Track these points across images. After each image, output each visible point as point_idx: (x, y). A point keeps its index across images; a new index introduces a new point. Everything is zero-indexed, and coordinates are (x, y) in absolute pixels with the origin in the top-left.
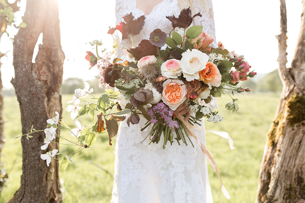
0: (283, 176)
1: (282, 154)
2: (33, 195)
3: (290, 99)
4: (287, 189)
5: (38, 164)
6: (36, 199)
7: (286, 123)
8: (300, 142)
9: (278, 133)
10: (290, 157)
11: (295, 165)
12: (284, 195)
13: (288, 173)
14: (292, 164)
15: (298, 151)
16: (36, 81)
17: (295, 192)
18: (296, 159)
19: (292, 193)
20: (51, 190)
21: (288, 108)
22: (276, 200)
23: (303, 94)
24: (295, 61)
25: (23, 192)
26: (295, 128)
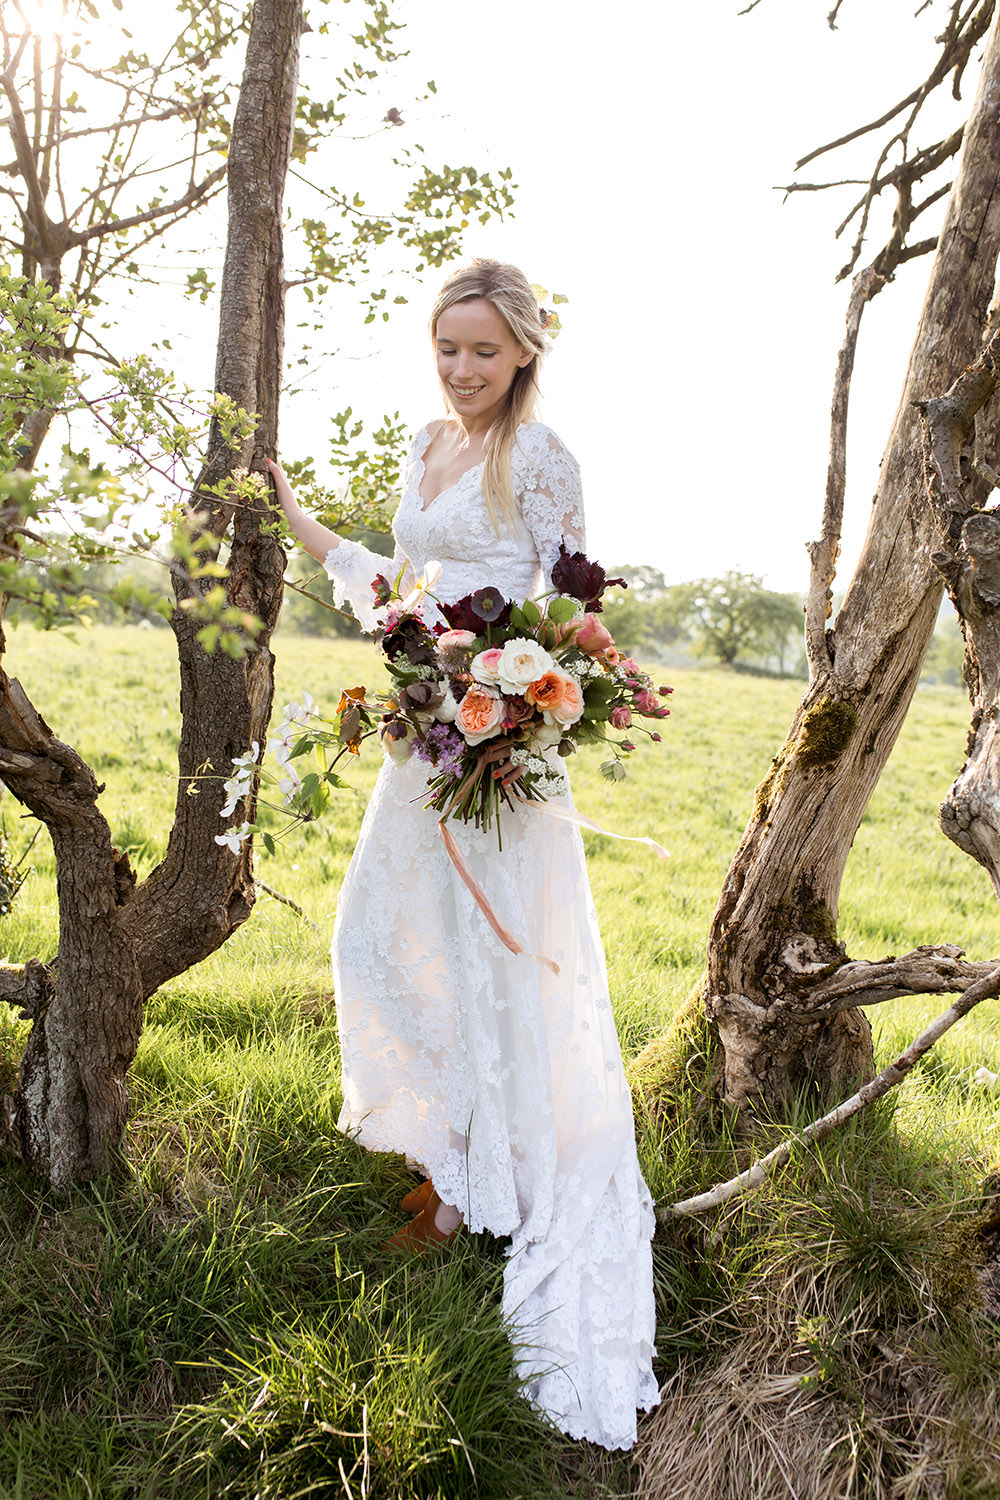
0: (767, 880)
1: (773, 833)
2: (201, 876)
3: (815, 709)
4: (772, 909)
6: (207, 884)
7: (794, 762)
8: (818, 809)
9: (776, 786)
10: (790, 841)
11: (798, 858)
12: (764, 920)
13: (779, 876)
14: (791, 856)
15: (809, 829)
17: (791, 917)
18: (802, 845)
19: (783, 918)
20: (237, 872)
21: (804, 730)
22: (745, 931)
23: (842, 699)
24: (843, 616)
25: (179, 869)
26: (811, 775)
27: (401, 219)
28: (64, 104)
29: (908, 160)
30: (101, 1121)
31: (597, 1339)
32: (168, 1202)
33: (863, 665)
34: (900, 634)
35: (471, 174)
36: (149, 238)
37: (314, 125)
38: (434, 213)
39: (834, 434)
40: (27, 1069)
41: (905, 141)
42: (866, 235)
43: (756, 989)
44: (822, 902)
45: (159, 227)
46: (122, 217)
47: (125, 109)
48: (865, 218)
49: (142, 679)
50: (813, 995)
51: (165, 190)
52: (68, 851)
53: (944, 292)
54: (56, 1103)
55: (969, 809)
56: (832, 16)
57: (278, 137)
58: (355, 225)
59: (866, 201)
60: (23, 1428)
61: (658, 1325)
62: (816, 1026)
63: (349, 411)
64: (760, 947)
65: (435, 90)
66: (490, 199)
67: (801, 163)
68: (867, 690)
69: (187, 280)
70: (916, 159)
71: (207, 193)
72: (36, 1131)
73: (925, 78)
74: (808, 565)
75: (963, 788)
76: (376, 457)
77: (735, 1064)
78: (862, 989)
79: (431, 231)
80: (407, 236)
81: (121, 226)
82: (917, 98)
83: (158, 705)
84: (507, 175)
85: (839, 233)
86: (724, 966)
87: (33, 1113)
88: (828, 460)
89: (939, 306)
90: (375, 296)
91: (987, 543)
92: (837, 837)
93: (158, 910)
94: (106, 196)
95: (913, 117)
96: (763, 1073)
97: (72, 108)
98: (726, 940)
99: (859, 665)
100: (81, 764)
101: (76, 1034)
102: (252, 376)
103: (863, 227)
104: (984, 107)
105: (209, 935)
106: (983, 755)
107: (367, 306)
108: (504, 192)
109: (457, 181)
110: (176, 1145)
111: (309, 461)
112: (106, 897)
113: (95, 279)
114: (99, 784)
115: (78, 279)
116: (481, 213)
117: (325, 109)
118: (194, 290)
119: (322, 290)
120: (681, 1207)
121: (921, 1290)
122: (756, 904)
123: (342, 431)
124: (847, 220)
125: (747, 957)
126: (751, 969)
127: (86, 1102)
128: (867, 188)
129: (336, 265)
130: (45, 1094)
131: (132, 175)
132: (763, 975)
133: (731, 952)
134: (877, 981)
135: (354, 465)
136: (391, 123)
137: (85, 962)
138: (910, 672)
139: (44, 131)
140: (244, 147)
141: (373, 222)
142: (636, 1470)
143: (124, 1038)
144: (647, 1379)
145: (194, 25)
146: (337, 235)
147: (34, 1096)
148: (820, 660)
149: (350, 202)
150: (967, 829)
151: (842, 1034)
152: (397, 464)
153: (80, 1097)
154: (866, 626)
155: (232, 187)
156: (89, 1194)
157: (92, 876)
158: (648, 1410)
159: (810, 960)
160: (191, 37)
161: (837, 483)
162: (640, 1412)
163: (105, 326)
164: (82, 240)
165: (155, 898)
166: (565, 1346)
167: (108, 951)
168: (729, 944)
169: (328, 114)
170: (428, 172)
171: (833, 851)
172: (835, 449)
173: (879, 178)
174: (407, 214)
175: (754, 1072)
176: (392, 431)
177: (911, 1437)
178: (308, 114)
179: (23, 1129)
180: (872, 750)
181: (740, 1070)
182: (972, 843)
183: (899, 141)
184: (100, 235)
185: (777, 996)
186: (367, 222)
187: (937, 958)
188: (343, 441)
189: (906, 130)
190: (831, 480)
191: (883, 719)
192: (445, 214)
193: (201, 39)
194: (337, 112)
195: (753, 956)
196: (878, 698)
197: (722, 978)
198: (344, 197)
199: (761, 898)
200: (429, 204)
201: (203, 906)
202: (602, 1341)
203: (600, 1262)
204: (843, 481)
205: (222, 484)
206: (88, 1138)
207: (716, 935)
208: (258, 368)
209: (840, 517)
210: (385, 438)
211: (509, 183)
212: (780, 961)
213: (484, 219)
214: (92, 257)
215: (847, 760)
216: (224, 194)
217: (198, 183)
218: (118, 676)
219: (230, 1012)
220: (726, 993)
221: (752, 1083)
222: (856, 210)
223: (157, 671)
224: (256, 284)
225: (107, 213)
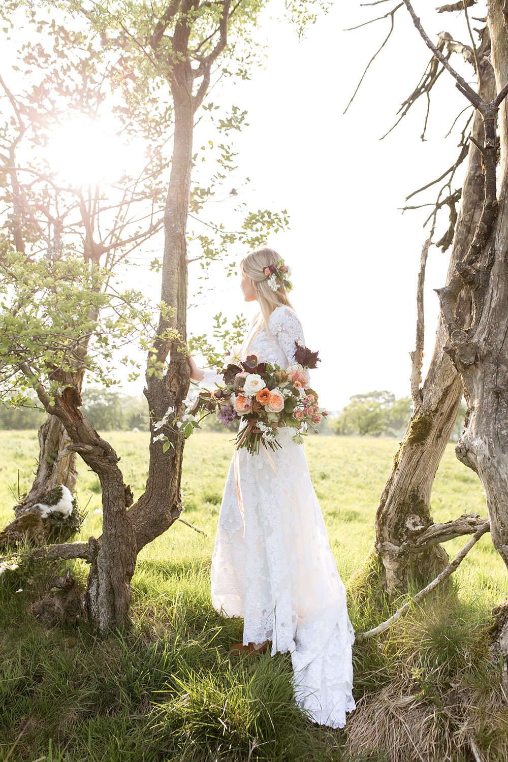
0: (398, 491)
1: (399, 473)
2: (159, 498)
3: (415, 420)
4: (400, 504)
5: (167, 468)
6: (162, 501)
7: (407, 443)
8: (418, 461)
9: (401, 453)
10: (407, 475)
11: (410, 483)
12: (397, 509)
13: (403, 490)
14: (407, 482)
15: (415, 470)
16: (169, 392)
17: (409, 508)
18: (412, 477)
19: (405, 508)
20: (174, 497)
21: (411, 429)
22: (389, 514)
23: (426, 415)
24: (426, 381)
25: (150, 495)
26: (414, 447)
27: (239, 233)
28: (100, 197)
29: (452, 194)
30: (120, 602)
31: (329, 684)
32: (148, 636)
33: (434, 401)
34: (449, 387)
35: (269, 214)
36: (134, 247)
37: (202, 198)
38: (255, 230)
39: (418, 307)
40: (90, 581)
41: (449, 187)
42: (435, 226)
43: (395, 538)
44: (422, 501)
45: (138, 243)
46: (124, 239)
47: (124, 197)
48: (435, 219)
49: (134, 452)
50: (419, 539)
51: (141, 228)
52: (106, 484)
53: (459, 247)
54: (102, 594)
55: (465, 447)
56: (422, 136)
57: (183, 206)
58: (221, 236)
59: (435, 213)
60: (91, 721)
61: (354, 677)
62: (422, 554)
63: (221, 314)
64: (396, 520)
65: (249, 181)
66: (279, 223)
67: (408, 198)
68: (436, 411)
69: (150, 264)
70: (455, 193)
71: (158, 228)
72: (94, 607)
73: (455, 162)
74: (411, 362)
75: (463, 439)
76: (234, 333)
77: (390, 574)
78: (439, 535)
79: (254, 237)
80: (242, 240)
81: (123, 244)
82: (453, 169)
83: (142, 463)
84: (285, 212)
85: (424, 226)
86: (381, 530)
87: (93, 599)
88: (417, 318)
89: (457, 252)
90: (231, 265)
91: (461, 340)
92: (427, 473)
93: (142, 513)
94: (117, 232)
95: (452, 177)
96: (402, 577)
97: (103, 199)
98: (382, 518)
99: (432, 401)
100: (111, 448)
101: (110, 563)
102: (175, 297)
103: (434, 222)
104: (470, 173)
105: (163, 523)
106: (470, 426)
107: (228, 270)
108: (285, 219)
109: (263, 217)
110: (151, 614)
111: (205, 335)
112: (121, 503)
113: (112, 265)
114: (118, 457)
115: (106, 266)
116: (275, 228)
117: (206, 191)
118: (153, 267)
119: (208, 264)
120: (366, 634)
121: (465, 657)
122: (393, 503)
123: (218, 322)
124: (428, 220)
125: (390, 525)
126: (392, 530)
127: (114, 594)
128: (435, 207)
129: (214, 253)
130: (97, 591)
131: (128, 223)
132: (398, 532)
133: (384, 524)
134: (444, 530)
135: (224, 336)
136: (232, 195)
137: (113, 531)
138: (455, 403)
139: (92, 209)
140: (170, 211)
141: (229, 235)
142: (346, 736)
143: (129, 565)
144: (350, 700)
145: (152, 162)
146: (213, 240)
147: (93, 592)
148: (417, 400)
149: (218, 228)
150: (466, 456)
151: (435, 558)
152: (243, 335)
153: (112, 592)
154: (435, 385)
155: (166, 226)
156: (116, 632)
157: (116, 494)
158: (350, 712)
159: (417, 525)
160: (150, 167)
161: (421, 327)
162: (347, 713)
163: (117, 283)
164: (107, 250)
165: (141, 508)
166: (315, 686)
167: (123, 526)
168: (383, 520)
169: (208, 193)
170: (250, 213)
171: (426, 480)
172: (419, 313)
173: (440, 202)
174: (243, 231)
175: (398, 577)
176: (240, 322)
177: (461, 716)
178: (199, 194)
179: (88, 607)
180: (441, 436)
181: (392, 577)
182: (468, 462)
183: (447, 187)
184: (115, 247)
185: (404, 541)
186: (226, 235)
187: (469, 519)
188: (219, 326)
189: (450, 182)
190: (418, 326)
191: (445, 423)
192: (259, 230)
193: (153, 167)
194: (211, 192)
195: (393, 525)
196: (442, 414)
197: (381, 535)
198: (216, 226)
199: (395, 500)
200: (252, 226)
201: (161, 510)
202: (331, 685)
203: (331, 655)
204: (423, 326)
205: (163, 334)
206: (115, 610)
207: (378, 518)
208: (178, 294)
209: (423, 341)
210: (237, 325)
211: (286, 215)
212: (405, 526)
213: (276, 231)
214: (111, 257)
215: (429, 440)
216: (163, 230)
217: (154, 224)
218: (123, 451)
219: (174, 567)
220: (383, 542)
221: (398, 582)
222: (431, 216)
223: (142, 449)
224: (176, 261)
225: (118, 238)
